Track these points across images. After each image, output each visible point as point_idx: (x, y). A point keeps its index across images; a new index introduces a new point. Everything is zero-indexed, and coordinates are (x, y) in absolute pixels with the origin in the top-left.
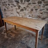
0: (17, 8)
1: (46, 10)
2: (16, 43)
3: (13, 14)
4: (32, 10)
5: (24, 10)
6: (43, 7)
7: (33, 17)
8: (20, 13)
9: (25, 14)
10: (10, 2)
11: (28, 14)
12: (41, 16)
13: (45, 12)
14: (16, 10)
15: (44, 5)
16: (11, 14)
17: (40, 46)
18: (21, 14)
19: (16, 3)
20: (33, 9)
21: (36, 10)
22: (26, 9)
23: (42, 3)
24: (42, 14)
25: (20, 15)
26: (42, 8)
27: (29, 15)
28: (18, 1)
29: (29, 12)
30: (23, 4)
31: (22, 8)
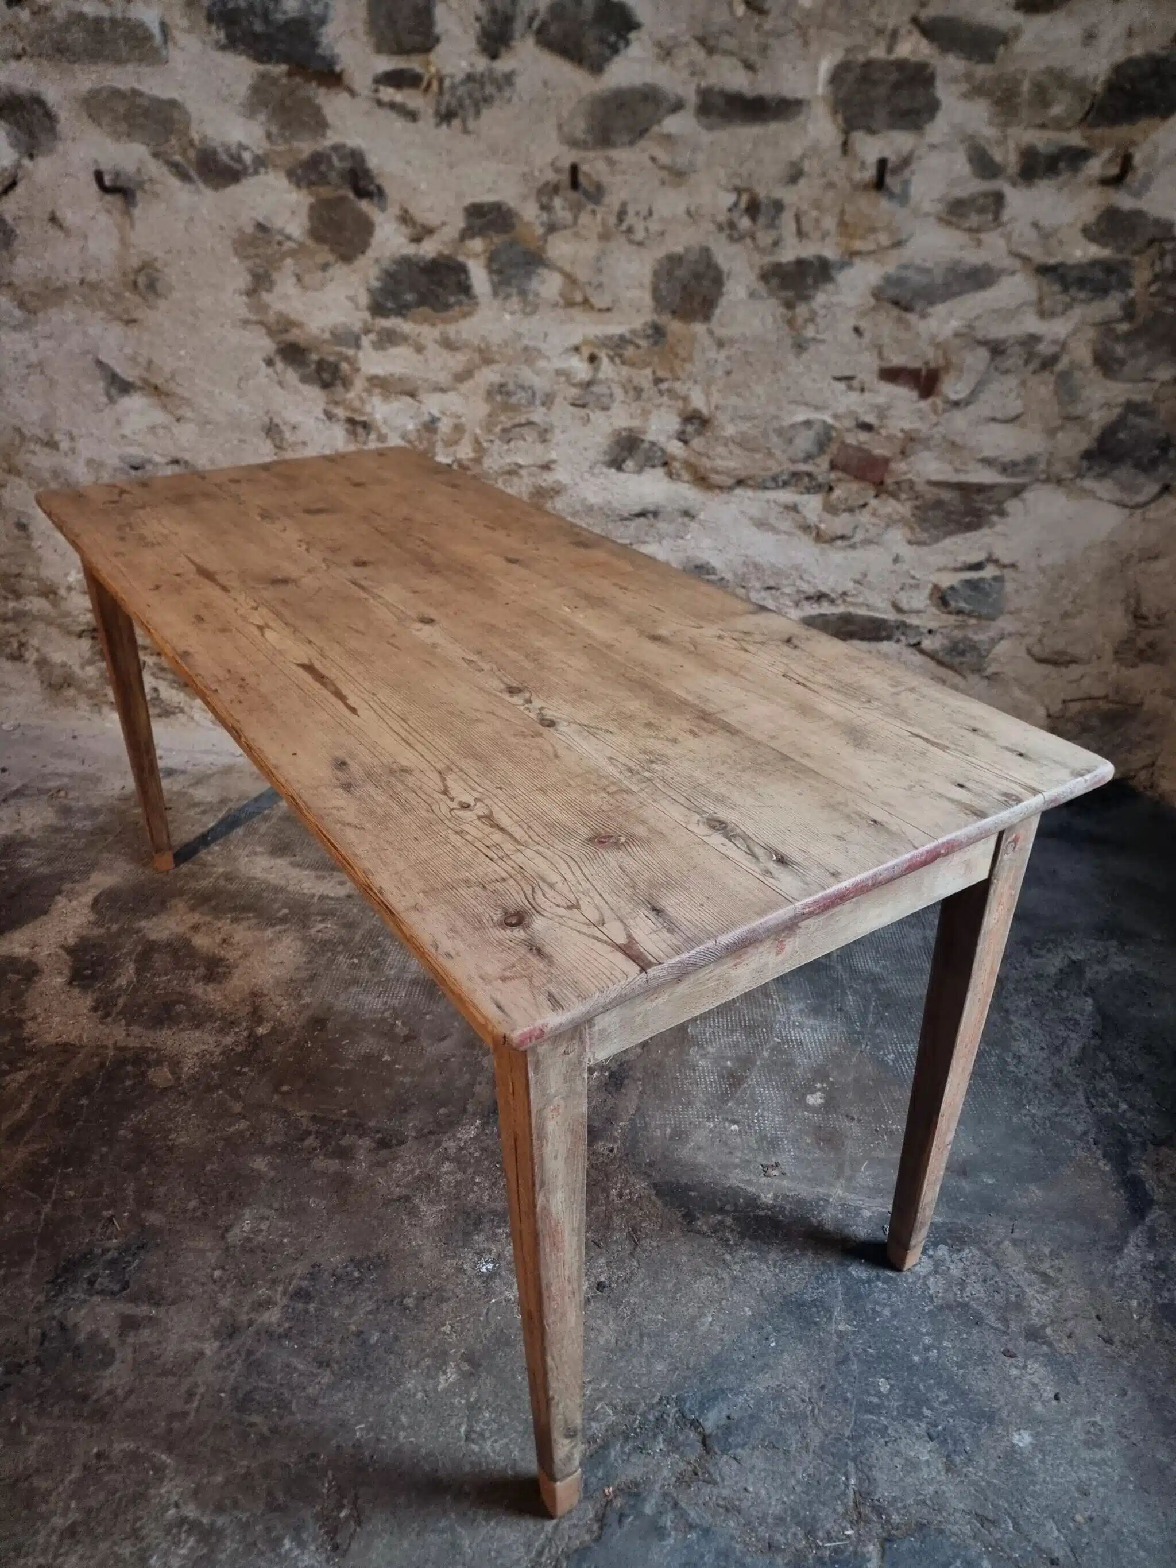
0: (263, 230)
1: (1021, 286)
3: (156, 390)
4: (691, 290)
5: (479, 277)
6: (954, 211)
7: (702, 480)
8: (374, 362)
9: (499, 391)
11: (587, 397)
12: (910, 443)
13: (997, 349)
14: (260, 280)
15: (982, 164)
18: (383, 385)
19: (243, 70)
21: (797, 281)
22: (537, 260)
23: (933, 107)
24: (926, 383)
25: (358, 426)
27: (620, 420)
28: (304, 27)
29: (618, 346)
30: (446, 116)
31: (421, 233)
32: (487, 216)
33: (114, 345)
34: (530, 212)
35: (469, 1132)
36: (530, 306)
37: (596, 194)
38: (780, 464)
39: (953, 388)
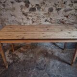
0: (22, 6)
2: (29, 70)
3: (14, 16)
4: (51, 10)
5: (36, 9)
6: (70, 5)
8: (29, 14)
11: (44, 17)
12: (66, 21)
14: (22, 9)
15: (72, 2)
16: (12, 16)
17: (67, 70)
18: (30, 16)
21: (58, 10)
22: (40, 8)
25: (28, 19)
27: (46, 19)
29: (46, 14)
31: (33, 6)
32: (37, 5)
33: (12, 13)
34: (40, 5)
35: (35, 69)
36: (40, 11)
37: (45, 3)
38: (57, 22)
39: (69, 17)
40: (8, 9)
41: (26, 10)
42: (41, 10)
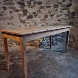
0: (20, 14)
1: (64, 16)
3: (12, 24)
6: (60, 12)
10: (7, 4)
13: (63, 19)
14: (20, 17)
15: (61, 9)
19: (19, 5)
20: (48, 14)
23: (58, 7)
24: (60, 21)
26: (59, 14)
27: (42, 24)
28: (23, 3)
29: (42, 20)
30: (32, 8)
31: (30, 14)
32: (34, 13)
33: (9, 21)
40: (5, 19)
41: (24, 18)
42: (38, 17)
